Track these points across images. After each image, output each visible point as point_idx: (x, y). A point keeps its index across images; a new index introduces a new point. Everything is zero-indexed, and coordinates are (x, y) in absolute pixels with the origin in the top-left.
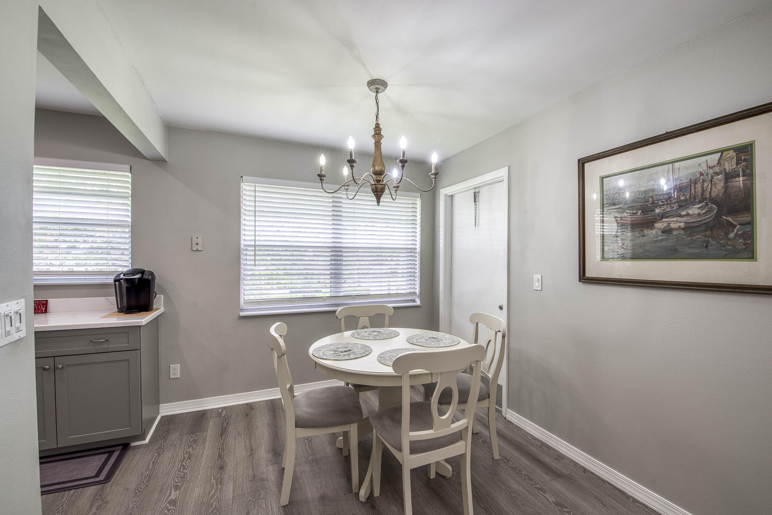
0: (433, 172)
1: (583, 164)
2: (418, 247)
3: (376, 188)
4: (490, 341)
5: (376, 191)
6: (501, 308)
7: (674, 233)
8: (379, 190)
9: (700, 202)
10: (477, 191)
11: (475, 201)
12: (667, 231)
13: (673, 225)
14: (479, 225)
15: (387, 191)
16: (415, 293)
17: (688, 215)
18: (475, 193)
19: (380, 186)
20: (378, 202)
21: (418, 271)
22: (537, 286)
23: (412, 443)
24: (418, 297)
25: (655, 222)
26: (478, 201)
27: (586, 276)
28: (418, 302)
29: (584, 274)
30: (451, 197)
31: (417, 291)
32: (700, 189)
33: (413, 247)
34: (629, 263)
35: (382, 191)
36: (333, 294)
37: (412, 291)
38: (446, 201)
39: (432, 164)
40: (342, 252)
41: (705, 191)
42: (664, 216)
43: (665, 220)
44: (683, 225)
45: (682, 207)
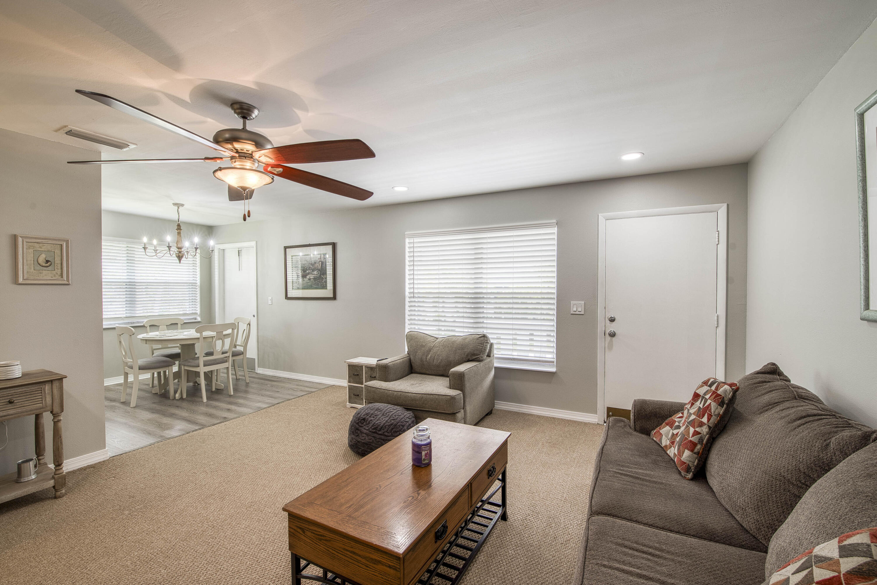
0: (211, 249)
1: (286, 249)
2: (198, 282)
3: (179, 255)
4: (245, 330)
5: (179, 257)
6: (254, 316)
7: (311, 280)
8: (181, 256)
9: (317, 270)
10: (240, 249)
11: (239, 256)
12: (310, 279)
13: (311, 277)
14: (241, 270)
15: (184, 256)
16: (196, 313)
17: (314, 274)
18: (239, 251)
19: (181, 255)
20: (180, 262)
21: (198, 298)
22: (270, 303)
23: (204, 362)
24: (199, 316)
25: (306, 276)
26: (241, 256)
27: (288, 296)
28: (199, 319)
29: (287, 296)
30: (223, 251)
31: (198, 312)
32: (316, 266)
33: (195, 282)
34: (301, 291)
35: (182, 257)
36: (128, 315)
37: (194, 312)
38: (219, 253)
39: (210, 247)
40: (136, 285)
41: (317, 267)
42: (309, 274)
43: (309, 275)
44: (313, 277)
45: (312, 271)
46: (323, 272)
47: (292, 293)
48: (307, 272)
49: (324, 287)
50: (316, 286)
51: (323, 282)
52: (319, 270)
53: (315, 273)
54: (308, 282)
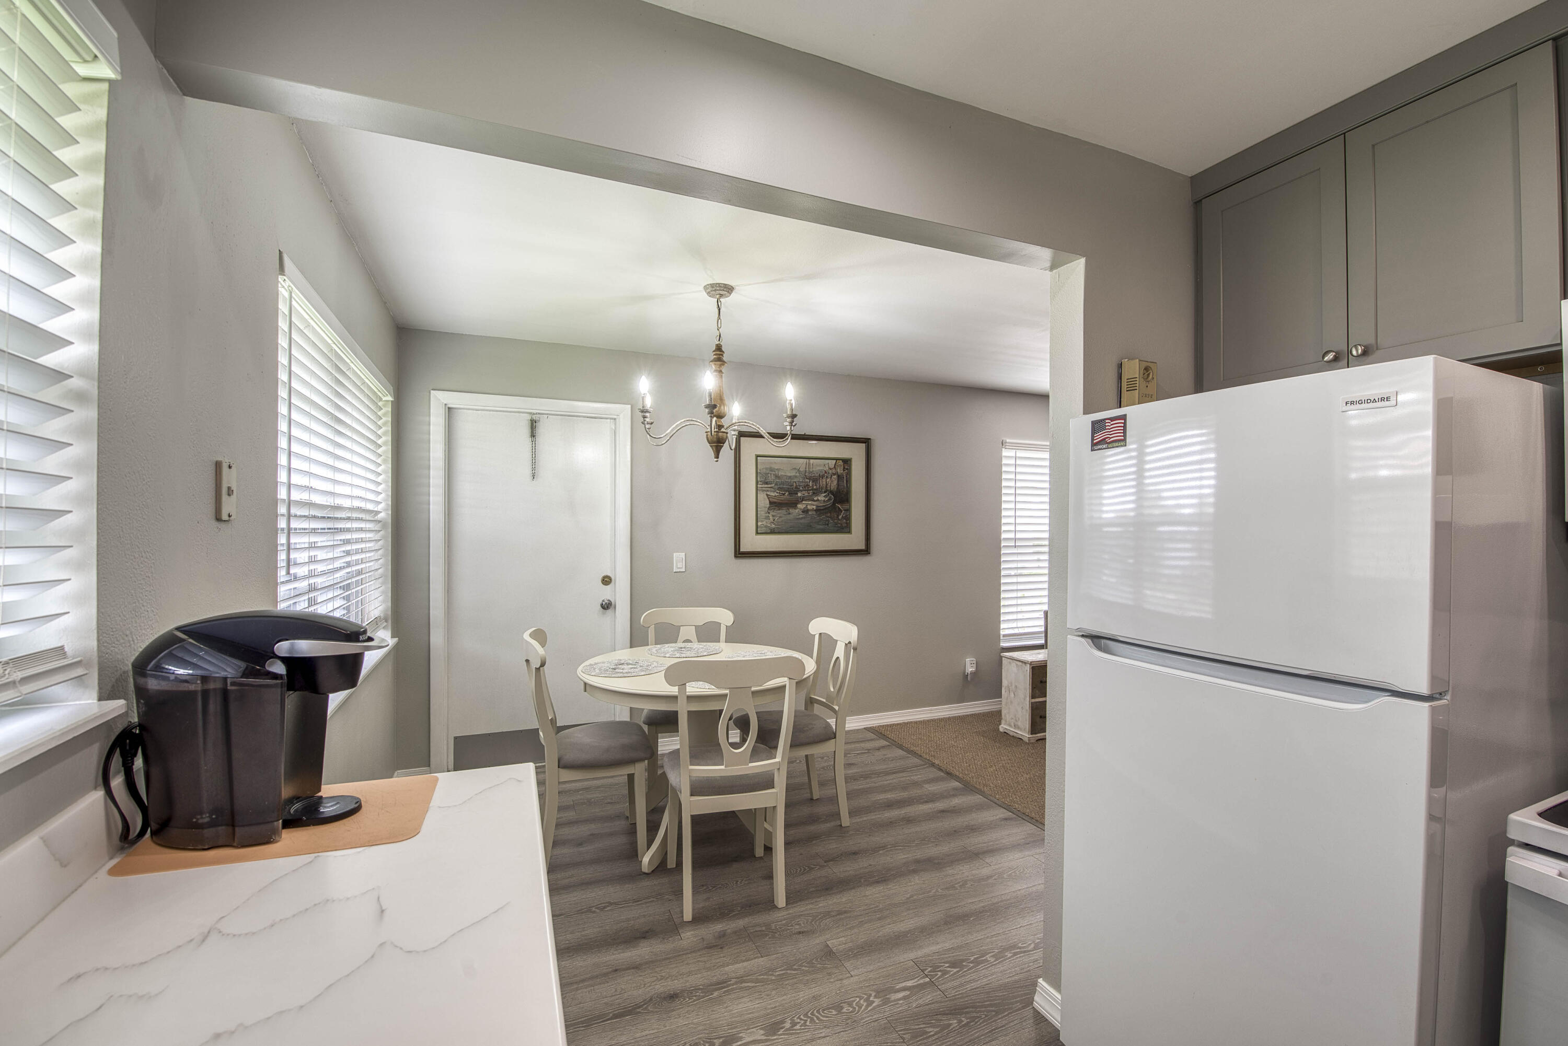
2: (383, 508)
7: (810, 513)
9: (825, 492)
11: (533, 436)
12: (806, 511)
13: (808, 507)
14: (540, 477)
17: (818, 500)
22: (679, 566)
25: (797, 504)
27: (741, 550)
29: (738, 549)
32: (824, 483)
41: (827, 485)
42: (803, 499)
43: (804, 502)
44: (814, 507)
45: (814, 493)
46: (842, 497)
47: (751, 541)
48: (799, 494)
49: (845, 527)
50: (822, 527)
51: (840, 517)
52: (831, 492)
53: (821, 497)
54: (802, 518)
